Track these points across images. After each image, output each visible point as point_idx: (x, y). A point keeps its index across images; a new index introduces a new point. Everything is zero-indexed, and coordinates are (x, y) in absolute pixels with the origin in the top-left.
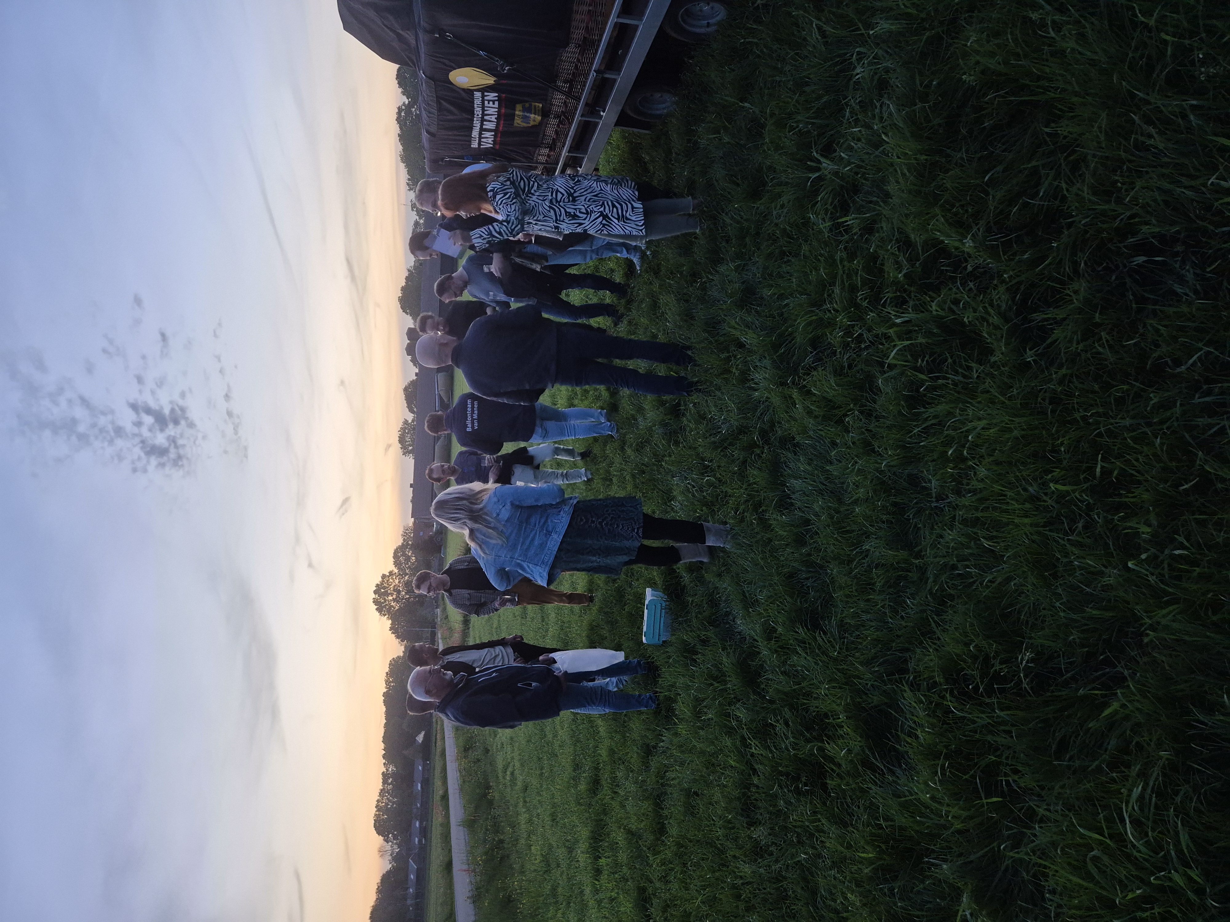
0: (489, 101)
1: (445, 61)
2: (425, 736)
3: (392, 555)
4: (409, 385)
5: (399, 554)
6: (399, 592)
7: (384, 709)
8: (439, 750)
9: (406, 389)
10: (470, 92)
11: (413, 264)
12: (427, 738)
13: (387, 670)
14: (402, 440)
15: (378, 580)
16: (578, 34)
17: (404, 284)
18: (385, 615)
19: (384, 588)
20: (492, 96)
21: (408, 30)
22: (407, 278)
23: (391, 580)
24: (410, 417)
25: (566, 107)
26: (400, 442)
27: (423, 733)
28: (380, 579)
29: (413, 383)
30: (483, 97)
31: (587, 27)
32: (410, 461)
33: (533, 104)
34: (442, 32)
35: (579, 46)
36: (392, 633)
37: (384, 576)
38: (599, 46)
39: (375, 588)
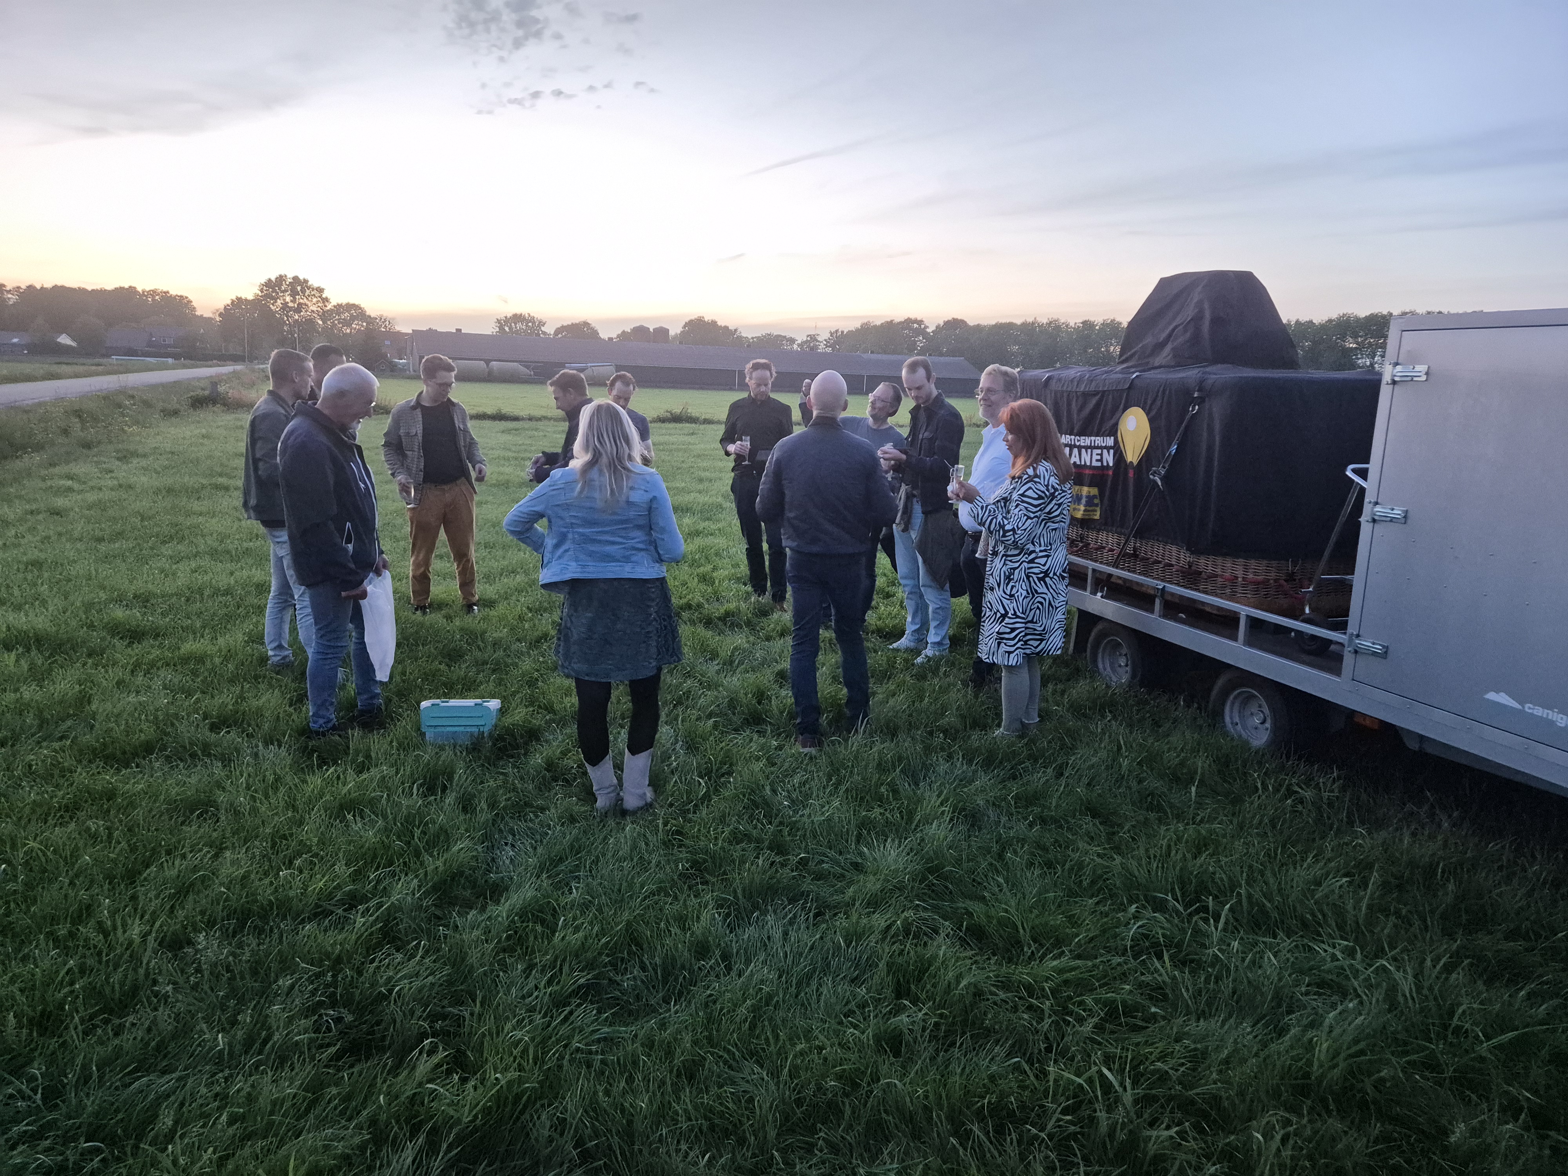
0: (1101, 455)
1: (1158, 403)
2: (69, 347)
3: (351, 302)
4: (592, 329)
5: (354, 311)
6: (298, 310)
7: (110, 287)
8: (55, 369)
9: (586, 324)
10: (1113, 431)
11: (744, 335)
12: (65, 350)
13: (173, 292)
14: (517, 318)
15: (314, 282)
16: (1205, 564)
17: (719, 324)
18: (262, 291)
19: (303, 291)
20: (1109, 459)
21: (1175, 356)
22: (726, 328)
23: (315, 300)
24: (549, 329)
25: (1097, 549)
26: (515, 316)
27: (74, 344)
28: (316, 285)
29: (594, 333)
30: (1108, 448)
31: (1216, 576)
32: (490, 329)
33: (1098, 509)
34: (1201, 401)
35: (1190, 566)
36: (233, 301)
37: (321, 290)
38: (1192, 589)
39: (301, 278)
